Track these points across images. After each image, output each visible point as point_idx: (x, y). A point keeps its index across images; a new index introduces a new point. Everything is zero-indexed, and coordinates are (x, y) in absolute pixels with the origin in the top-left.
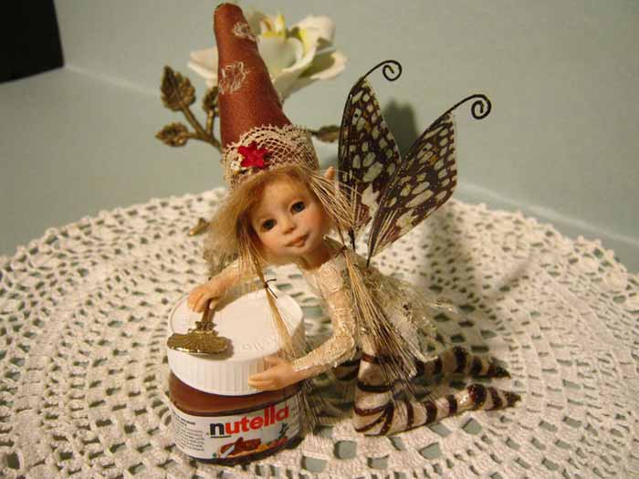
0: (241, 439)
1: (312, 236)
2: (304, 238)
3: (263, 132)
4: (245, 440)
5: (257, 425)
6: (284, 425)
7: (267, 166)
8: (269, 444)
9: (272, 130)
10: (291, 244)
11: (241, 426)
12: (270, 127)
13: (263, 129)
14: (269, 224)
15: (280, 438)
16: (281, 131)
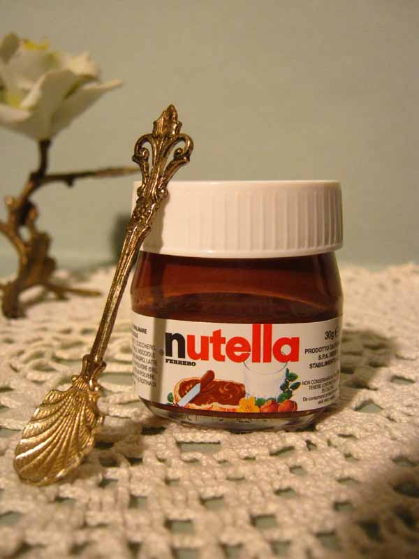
0: (211, 374)
4: (218, 378)
5: (238, 354)
6: (290, 377)
8: (259, 403)
11: (211, 346)
15: (281, 399)
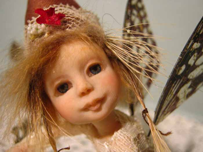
1: (109, 100)
2: (101, 101)
3: (61, 8)
7: (64, 29)
9: (69, 8)
10: (86, 108)
12: (68, 6)
13: (61, 6)
14: (63, 88)
16: (77, 11)
